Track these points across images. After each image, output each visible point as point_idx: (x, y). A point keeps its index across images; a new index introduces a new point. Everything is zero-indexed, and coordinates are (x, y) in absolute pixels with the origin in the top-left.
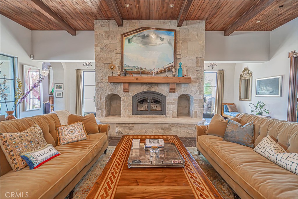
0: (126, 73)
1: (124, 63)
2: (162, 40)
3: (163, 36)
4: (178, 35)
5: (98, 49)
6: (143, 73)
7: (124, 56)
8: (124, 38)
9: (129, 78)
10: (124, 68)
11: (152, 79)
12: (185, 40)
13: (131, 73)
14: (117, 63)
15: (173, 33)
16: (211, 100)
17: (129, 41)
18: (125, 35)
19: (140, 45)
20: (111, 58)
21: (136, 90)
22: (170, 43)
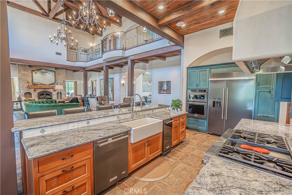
0: (34, 85)
1: (34, 81)
2: (50, 74)
3: (50, 73)
4: (56, 73)
5: (20, 75)
6: (43, 85)
7: (33, 79)
8: (33, 72)
9: (36, 87)
10: (34, 83)
11: (47, 87)
12: (58, 75)
13: (37, 85)
14: (30, 80)
15: (54, 72)
16: (72, 93)
17: (35, 73)
18: (34, 71)
19: (41, 75)
20: (27, 79)
21: (39, 91)
22: (53, 75)
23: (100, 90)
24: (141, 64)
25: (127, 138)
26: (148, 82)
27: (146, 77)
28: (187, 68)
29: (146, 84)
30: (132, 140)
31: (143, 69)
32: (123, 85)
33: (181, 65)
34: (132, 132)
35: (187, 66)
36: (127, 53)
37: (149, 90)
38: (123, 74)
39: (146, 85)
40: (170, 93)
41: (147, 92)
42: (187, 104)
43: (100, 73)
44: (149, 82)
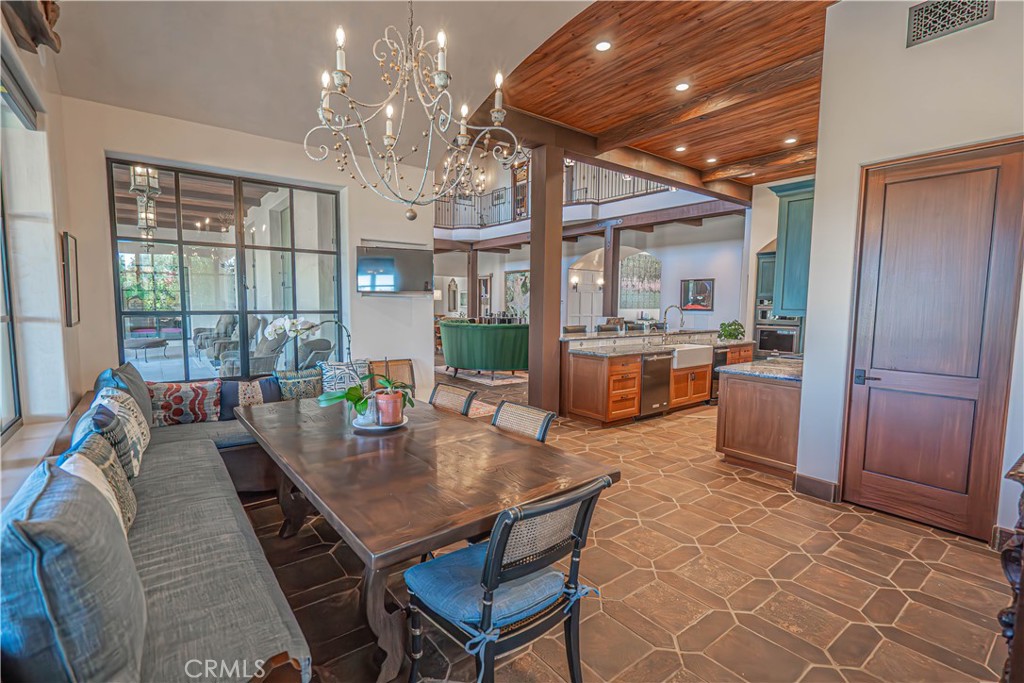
23: (506, 302)
24: (633, 234)
25: (670, 359)
26: (635, 279)
27: (631, 264)
28: (758, 254)
29: (629, 283)
30: (675, 365)
31: (636, 247)
32: (575, 287)
33: (743, 238)
34: (676, 354)
35: (758, 250)
36: (605, 212)
37: (638, 303)
38: (576, 258)
39: (630, 286)
40: (712, 310)
41: (631, 307)
42: (755, 329)
43: (507, 255)
44: (639, 277)
